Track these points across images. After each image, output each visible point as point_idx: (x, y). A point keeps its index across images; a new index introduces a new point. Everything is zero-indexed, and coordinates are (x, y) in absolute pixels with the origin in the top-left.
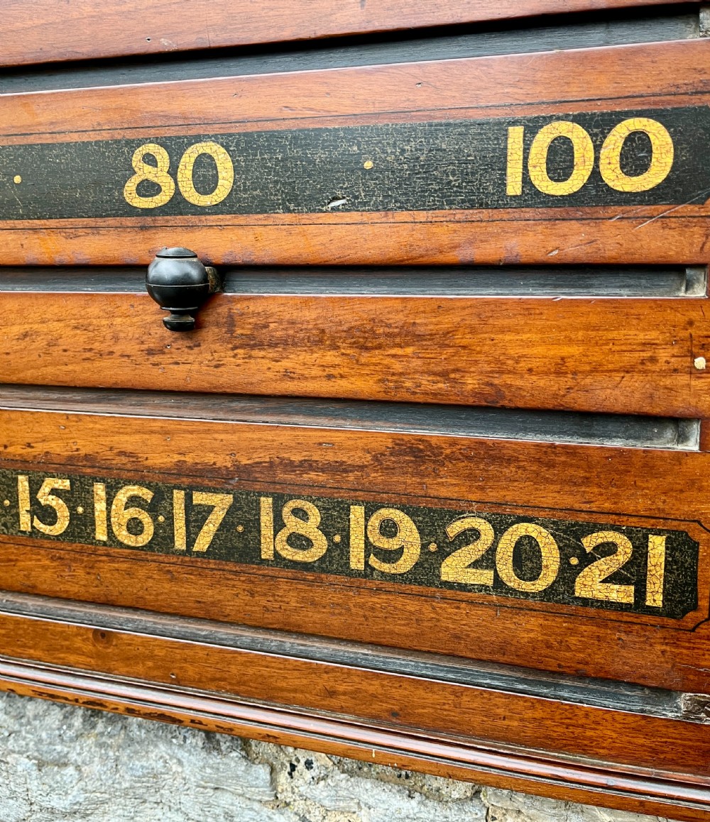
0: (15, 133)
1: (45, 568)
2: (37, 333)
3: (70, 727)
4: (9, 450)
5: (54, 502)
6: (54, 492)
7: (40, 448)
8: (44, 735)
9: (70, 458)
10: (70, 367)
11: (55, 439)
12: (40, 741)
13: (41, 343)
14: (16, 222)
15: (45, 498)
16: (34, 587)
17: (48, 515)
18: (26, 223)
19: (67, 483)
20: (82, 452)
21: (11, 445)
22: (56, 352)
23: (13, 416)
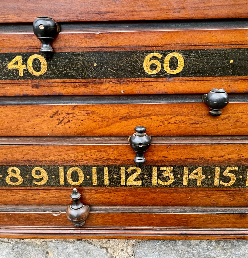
0: (233, 44)
1: (223, 197)
2: (231, 117)
3: (211, 246)
4: (213, 159)
5: (230, 175)
6: (231, 172)
7: (226, 157)
8: (201, 250)
9: (239, 160)
10: (244, 129)
11: (233, 154)
12: (199, 252)
13: (233, 120)
14: (228, 77)
15: (226, 173)
16: (217, 204)
17: (227, 179)
18: (233, 78)
19: (237, 168)
20: (245, 157)
21: (214, 157)
22: (239, 124)
23: (216, 147)
